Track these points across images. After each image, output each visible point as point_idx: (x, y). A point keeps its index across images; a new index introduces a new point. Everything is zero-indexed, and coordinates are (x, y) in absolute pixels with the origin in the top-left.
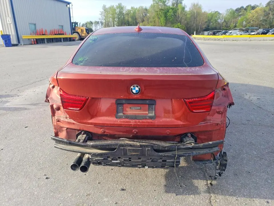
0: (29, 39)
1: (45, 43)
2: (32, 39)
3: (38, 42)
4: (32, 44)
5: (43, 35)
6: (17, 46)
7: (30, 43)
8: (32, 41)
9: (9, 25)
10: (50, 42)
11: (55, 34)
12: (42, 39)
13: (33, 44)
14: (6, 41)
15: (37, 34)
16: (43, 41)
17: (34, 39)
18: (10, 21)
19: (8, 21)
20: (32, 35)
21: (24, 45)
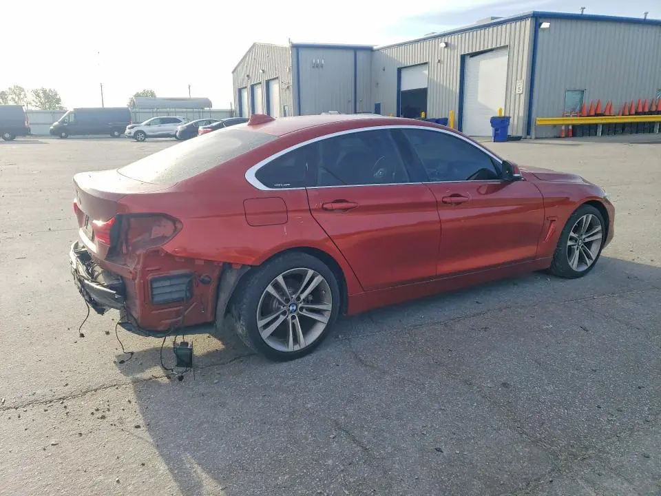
0: (555, 126)
1: (596, 135)
2: (563, 125)
3: (577, 132)
4: (559, 137)
5: (597, 115)
6: (519, 140)
7: (556, 135)
8: (562, 130)
9: (517, 96)
10: (615, 133)
11: (637, 113)
12: (590, 125)
13: (564, 136)
14: (496, 130)
15: (581, 113)
16: (592, 131)
17: (567, 126)
18: (521, 88)
19: (517, 87)
20: (567, 116)
21: (536, 138)
